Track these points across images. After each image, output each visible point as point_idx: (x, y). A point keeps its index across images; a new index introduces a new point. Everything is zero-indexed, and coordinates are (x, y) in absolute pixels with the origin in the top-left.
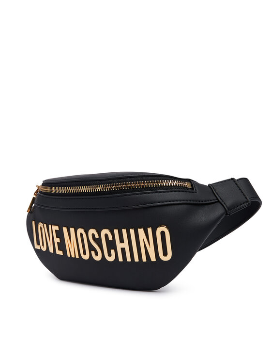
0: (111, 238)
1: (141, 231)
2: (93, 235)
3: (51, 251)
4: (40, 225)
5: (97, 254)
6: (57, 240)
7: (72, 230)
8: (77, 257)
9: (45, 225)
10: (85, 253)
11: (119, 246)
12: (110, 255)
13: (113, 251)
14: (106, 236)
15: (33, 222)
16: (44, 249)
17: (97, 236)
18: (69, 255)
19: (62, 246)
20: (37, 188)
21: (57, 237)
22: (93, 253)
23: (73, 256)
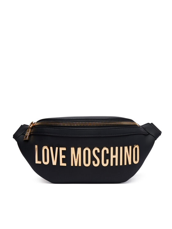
0: (108, 152)
1: (126, 148)
2: (96, 151)
3: (54, 163)
4: (46, 147)
6: (62, 157)
7: (79, 149)
8: (80, 165)
9: (51, 148)
10: (87, 162)
11: (112, 157)
12: (105, 162)
14: (105, 151)
15: (36, 146)
16: (46, 163)
17: (99, 151)
18: (72, 165)
19: (67, 160)
22: (94, 162)
23: (76, 165)
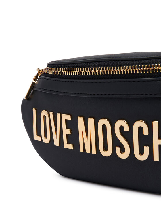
0: (146, 132)
2: (122, 128)
3: (57, 143)
4: (44, 113)
5: (123, 151)
6: (67, 132)
7: (91, 121)
8: (94, 152)
9: (51, 114)
10: (106, 149)
12: (141, 152)
13: (146, 149)
14: (141, 129)
15: (34, 110)
16: (47, 141)
17: (127, 129)
18: (82, 150)
19: (73, 138)
20: (37, 72)
21: (67, 128)
22: (118, 149)
23: (88, 151)
